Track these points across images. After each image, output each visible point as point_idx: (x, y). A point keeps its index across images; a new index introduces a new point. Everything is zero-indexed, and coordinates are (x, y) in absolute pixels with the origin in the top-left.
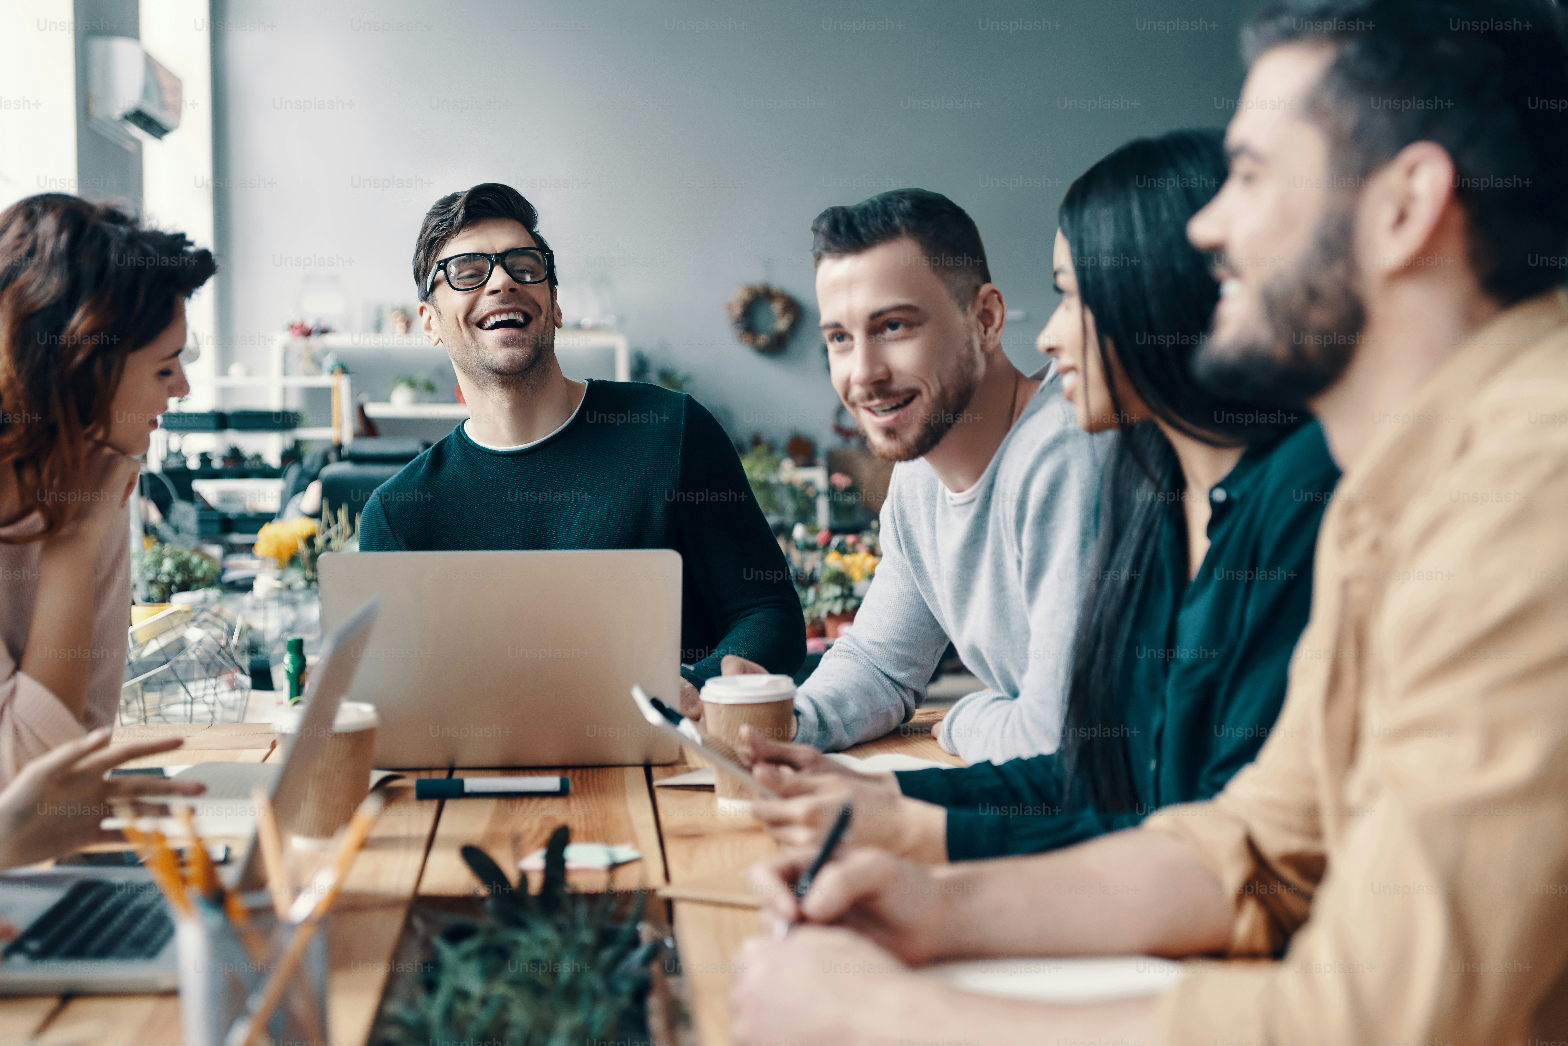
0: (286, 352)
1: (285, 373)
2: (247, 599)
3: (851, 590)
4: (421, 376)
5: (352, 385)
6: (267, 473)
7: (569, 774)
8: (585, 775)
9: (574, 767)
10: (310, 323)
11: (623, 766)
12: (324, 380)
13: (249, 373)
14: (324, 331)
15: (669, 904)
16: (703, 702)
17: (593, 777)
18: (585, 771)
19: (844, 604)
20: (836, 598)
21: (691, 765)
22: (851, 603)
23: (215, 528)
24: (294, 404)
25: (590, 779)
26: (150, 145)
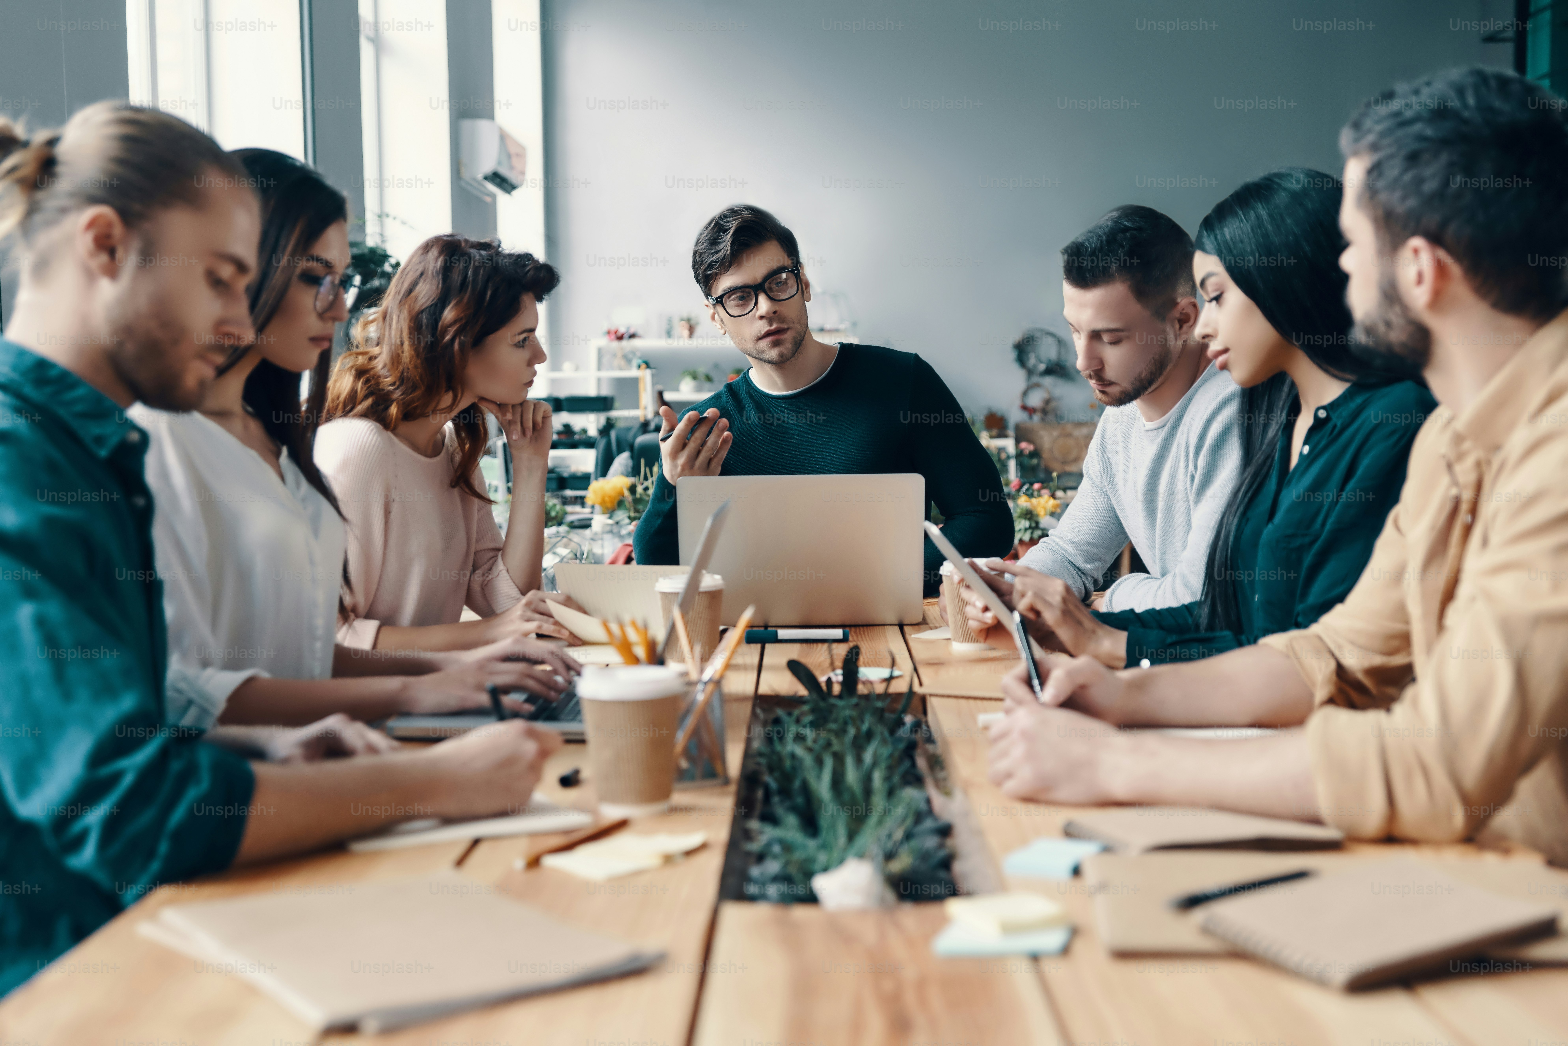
0: (600, 352)
1: (599, 369)
2: (587, 532)
3: (1037, 523)
4: (702, 370)
5: (653, 375)
6: (589, 444)
7: (847, 630)
8: (858, 630)
9: (850, 626)
10: (622, 330)
11: (884, 625)
12: (633, 373)
13: (577, 369)
14: (632, 336)
15: (923, 699)
16: (941, 576)
17: (864, 632)
18: (858, 629)
19: (1032, 533)
20: (1026, 529)
21: (931, 625)
22: (1038, 533)
23: (554, 485)
24: (605, 392)
25: (862, 633)
26: (502, 198)
